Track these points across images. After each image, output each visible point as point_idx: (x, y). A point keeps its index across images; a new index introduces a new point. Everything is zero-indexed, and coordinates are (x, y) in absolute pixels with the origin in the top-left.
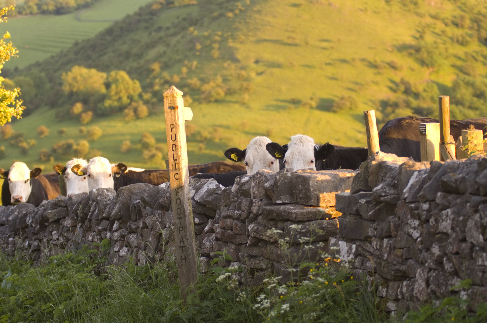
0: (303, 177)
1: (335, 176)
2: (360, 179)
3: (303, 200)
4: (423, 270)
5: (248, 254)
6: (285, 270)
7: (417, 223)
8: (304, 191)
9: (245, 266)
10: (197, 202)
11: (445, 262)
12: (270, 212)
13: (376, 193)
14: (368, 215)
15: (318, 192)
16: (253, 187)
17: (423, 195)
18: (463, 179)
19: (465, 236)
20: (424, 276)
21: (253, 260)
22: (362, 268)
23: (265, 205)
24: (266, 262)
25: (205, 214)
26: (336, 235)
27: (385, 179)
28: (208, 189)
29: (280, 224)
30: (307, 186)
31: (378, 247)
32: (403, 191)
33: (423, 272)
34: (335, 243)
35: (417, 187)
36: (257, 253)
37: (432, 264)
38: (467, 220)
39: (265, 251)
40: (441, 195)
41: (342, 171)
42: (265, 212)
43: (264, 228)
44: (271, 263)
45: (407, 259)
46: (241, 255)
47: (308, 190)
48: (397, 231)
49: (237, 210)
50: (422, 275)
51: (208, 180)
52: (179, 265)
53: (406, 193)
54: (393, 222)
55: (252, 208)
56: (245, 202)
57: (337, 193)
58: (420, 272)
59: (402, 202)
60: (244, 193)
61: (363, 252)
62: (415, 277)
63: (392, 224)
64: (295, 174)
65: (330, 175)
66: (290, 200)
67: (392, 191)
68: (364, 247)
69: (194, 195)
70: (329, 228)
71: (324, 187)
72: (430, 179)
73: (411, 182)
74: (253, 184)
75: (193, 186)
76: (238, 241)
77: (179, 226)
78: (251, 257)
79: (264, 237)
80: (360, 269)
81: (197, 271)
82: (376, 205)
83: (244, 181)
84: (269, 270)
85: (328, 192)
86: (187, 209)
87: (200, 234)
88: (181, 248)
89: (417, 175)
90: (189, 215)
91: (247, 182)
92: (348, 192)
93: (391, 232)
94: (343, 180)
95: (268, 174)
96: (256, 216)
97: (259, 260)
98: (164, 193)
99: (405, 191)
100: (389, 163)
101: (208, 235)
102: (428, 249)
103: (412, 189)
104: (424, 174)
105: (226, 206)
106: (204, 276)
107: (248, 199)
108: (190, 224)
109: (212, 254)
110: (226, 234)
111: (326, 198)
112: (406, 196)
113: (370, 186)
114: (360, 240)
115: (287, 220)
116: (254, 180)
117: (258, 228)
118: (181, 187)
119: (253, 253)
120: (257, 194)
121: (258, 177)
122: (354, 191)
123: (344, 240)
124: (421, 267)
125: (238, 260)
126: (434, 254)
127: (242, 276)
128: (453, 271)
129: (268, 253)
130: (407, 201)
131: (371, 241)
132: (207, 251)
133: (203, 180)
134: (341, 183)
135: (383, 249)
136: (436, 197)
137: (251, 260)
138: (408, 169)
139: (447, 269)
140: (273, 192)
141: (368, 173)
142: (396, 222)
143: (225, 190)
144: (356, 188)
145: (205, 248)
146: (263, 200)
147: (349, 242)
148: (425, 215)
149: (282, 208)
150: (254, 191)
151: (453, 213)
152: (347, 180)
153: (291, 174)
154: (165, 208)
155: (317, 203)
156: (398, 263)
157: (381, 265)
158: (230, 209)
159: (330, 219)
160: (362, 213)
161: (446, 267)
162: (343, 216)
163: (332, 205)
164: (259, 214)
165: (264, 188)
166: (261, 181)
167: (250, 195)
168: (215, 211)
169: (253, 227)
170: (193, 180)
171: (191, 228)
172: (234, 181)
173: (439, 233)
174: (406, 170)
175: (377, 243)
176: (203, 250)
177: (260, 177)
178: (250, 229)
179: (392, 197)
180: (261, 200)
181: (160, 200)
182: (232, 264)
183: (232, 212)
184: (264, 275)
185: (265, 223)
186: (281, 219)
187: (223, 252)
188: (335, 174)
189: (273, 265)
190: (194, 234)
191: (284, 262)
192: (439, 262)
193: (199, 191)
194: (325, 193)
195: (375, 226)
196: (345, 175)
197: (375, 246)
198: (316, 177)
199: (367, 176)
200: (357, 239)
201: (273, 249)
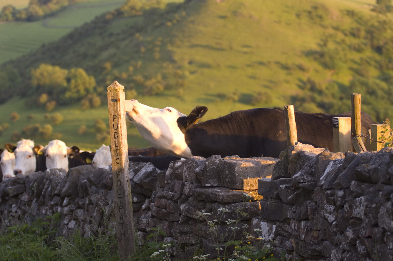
0: (230, 163)
1: (258, 163)
2: (281, 167)
3: (229, 184)
4: (337, 251)
5: (180, 231)
6: (213, 246)
7: (332, 208)
8: (230, 176)
9: (177, 241)
10: (136, 183)
11: (358, 245)
12: (200, 194)
13: (295, 180)
14: (288, 199)
15: (242, 177)
16: (185, 171)
17: (339, 183)
18: (376, 169)
19: (377, 222)
20: (339, 256)
21: (184, 236)
22: (281, 247)
23: (195, 188)
24: (195, 238)
25: (142, 194)
26: (258, 216)
27: (304, 168)
28: (146, 172)
29: (208, 205)
30: (233, 172)
31: (296, 228)
32: (319, 179)
33: (337, 253)
34: (257, 223)
35: (333, 175)
36: (188, 230)
37: (346, 245)
38: (380, 207)
39: (195, 228)
40: (355, 183)
41: (264, 159)
42: (195, 194)
43: (194, 208)
44: (200, 239)
45: (323, 240)
46: (173, 231)
47: (233, 175)
48: (314, 215)
49: (170, 191)
50: (337, 255)
51: (146, 164)
52: (119, 239)
53: (322, 180)
54: (310, 206)
55: (183, 190)
56: (177, 184)
57: (259, 178)
58: (334, 253)
59: (318, 189)
60: (177, 176)
61: (282, 232)
62: (330, 257)
63: (309, 208)
64: (223, 160)
65: (253, 162)
66: (218, 184)
67: (310, 179)
68: (283, 227)
69: (134, 177)
70: (252, 209)
71: (248, 173)
72: (345, 169)
73: (327, 170)
74: (185, 169)
75: (132, 169)
76: (171, 218)
77: (119, 205)
78: (182, 233)
79: (194, 216)
80: (280, 247)
81: (134, 244)
82: (294, 191)
83: (177, 165)
84: (198, 245)
85: (252, 178)
86: (127, 189)
87: (138, 211)
88: (121, 224)
89: (333, 165)
90: (128, 195)
91: (180, 166)
92: (269, 178)
93: (308, 215)
94: (265, 167)
95: (198, 160)
96: (188, 197)
97: (190, 237)
98: (107, 175)
99: (321, 178)
100: (307, 153)
101: (145, 212)
102: (342, 232)
103: (328, 177)
104: (339, 164)
105: (161, 188)
106: (141, 248)
107: (180, 182)
108: (129, 203)
109: (148, 229)
110: (161, 212)
111: (249, 183)
112: (322, 183)
113: (289, 173)
114: (280, 221)
115: (215, 202)
116: (186, 165)
117: (189, 208)
118: (122, 171)
119: (184, 229)
120: (188, 178)
121: (189, 162)
122: (275, 177)
123: (265, 221)
124: (335, 249)
125: (171, 235)
126: (348, 237)
127: (174, 250)
128: (366, 253)
129: (197, 230)
130: (324, 188)
131: (290, 222)
132: (143, 226)
133: (142, 164)
134: (263, 170)
135: (301, 230)
136: (350, 185)
137: (182, 236)
138: (324, 159)
139: (360, 251)
140: (203, 176)
141: (288, 162)
142: (313, 206)
143: (160, 173)
144: (277, 175)
145: (142, 224)
146: (194, 183)
147: (269, 223)
148: (340, 200)
149: (210, 191)
150: (186, 174)
151: (366, 201)
152: (269, 167)
153: (218, 160)
154: (108, 187)
155: (241, 187)
156: (315, 244)
157: (299, 244)
158: (164, 190)
159: (252, 201)
160: (282, 197)
161: (359, 249)
162: (265, 199)
163: (255, 189)
164: (190, 195)
165: (195, 172)
166: (192, 166)
167: (182, 178)
168: (152, 191)
169: (184, 207)
170: (133, 164)
171: (130, 207)
172: (169, 165)
173: (353, 218)
174: (323, 160)
175: (295, 224)
176: (140, 225)
177: (191, 163)
178: (181, 208)
179: (309, 184)
180: (192, 183)
181: (104, 181)
182: (165, 239)
183: (166, 193)
184: (194, 250)
185: (195, 204)
186: (209, 200)
187: (157, 228)
188: (258, 161)
189: (201, 241)
190: (132, 212)
191: (212, 238)
192: (353, 244)
193: (138, 173)
194: (249, 178)
195: (293, 209)
196: (267, 162)
197: (293, 227)
198: (241, 164)
199: (287, 164)
200: (277, 220)
201: (202, 227)
